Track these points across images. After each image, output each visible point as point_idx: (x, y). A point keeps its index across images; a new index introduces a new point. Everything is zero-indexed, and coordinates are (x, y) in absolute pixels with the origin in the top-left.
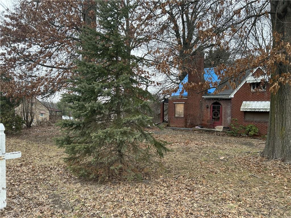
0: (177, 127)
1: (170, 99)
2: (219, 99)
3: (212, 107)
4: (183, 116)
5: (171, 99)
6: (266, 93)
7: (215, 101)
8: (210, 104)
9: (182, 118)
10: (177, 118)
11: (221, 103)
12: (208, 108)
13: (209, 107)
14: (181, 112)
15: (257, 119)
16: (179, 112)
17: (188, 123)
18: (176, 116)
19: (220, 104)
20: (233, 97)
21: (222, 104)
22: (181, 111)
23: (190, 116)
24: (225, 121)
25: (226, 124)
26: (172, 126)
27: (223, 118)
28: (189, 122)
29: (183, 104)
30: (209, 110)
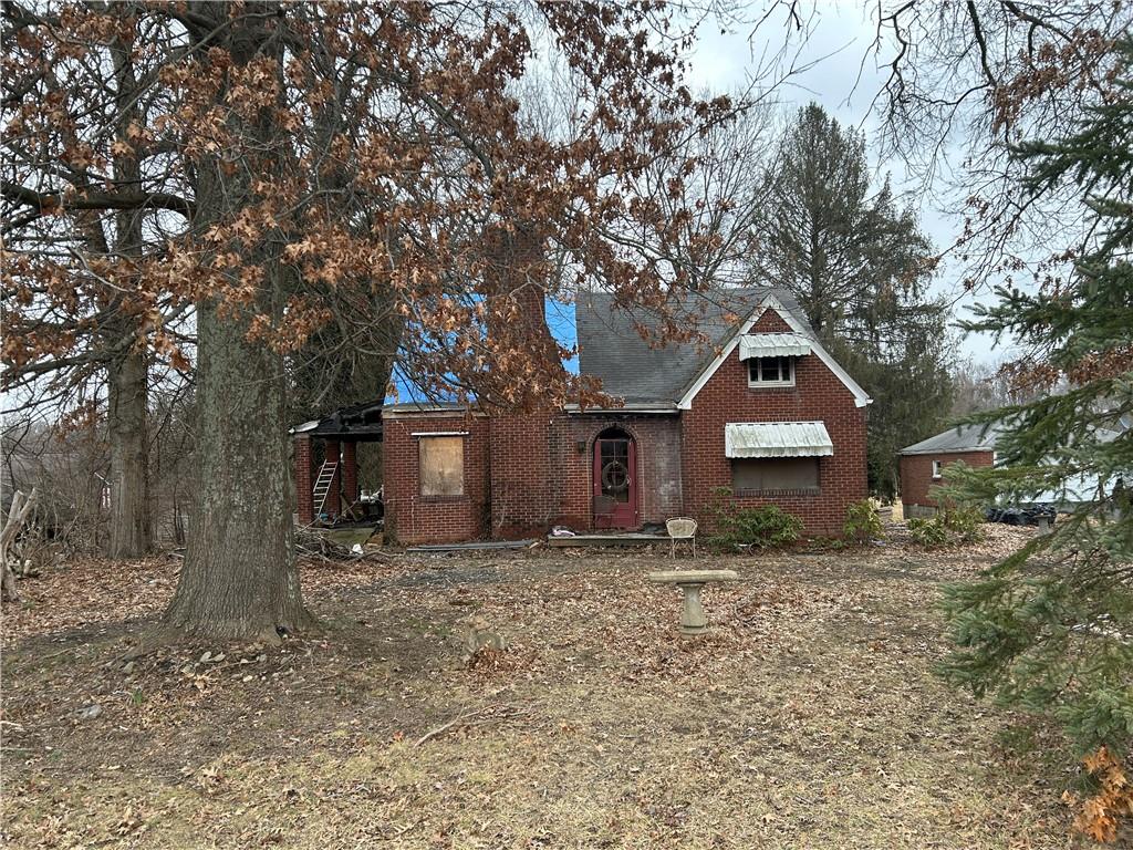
0: (435, 542)
1: (393, 416)
2: (625, 417)
3: (598, 448)
4: (461, 492)
5: (400, 416)
6: (797, 394)
7: (608, 424)
8: (589, 434)
9: (457, 499)
10: (433, 500)
11: (635, 430)
12: (581, 451)
13: (588, 447)
14: (451, 474)
15: (774, 483)
16: (441, 474)
17: (499, 519)
18: (427, 492)
19: (628, 436)
20: (690, 408)
21: (637, 435)
22: (448, 471)
23: (506, 489)
24: (651, 499)
25: (654, 511)
26: (409, 540)
27: (643, 488)
28: (504, 512)
29: (460, 441)
30: (587, 459)
